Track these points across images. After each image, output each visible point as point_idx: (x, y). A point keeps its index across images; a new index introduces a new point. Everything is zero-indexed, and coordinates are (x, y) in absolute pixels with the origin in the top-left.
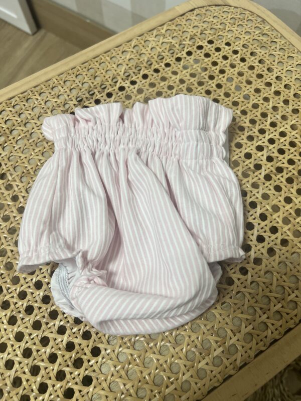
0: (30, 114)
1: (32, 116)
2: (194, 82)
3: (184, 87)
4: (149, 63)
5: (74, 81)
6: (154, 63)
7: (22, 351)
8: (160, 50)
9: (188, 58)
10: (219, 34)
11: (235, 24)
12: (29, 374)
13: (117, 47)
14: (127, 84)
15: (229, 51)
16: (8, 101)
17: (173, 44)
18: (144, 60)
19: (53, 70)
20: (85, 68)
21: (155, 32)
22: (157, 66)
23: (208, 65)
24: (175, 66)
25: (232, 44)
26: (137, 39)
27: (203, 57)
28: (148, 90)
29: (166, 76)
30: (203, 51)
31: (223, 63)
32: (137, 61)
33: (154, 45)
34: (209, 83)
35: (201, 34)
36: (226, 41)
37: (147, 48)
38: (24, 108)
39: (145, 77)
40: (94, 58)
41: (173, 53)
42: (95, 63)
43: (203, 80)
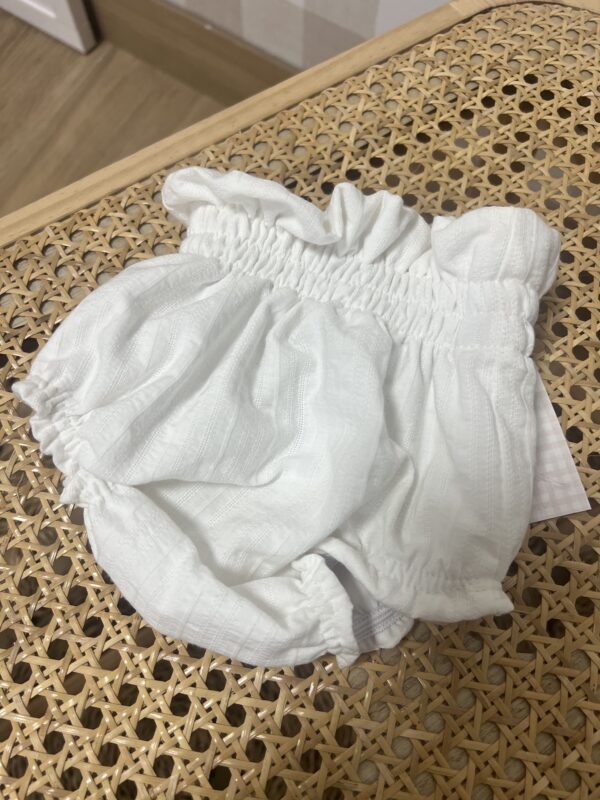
0: (162, 226)
1: (166, 229)
2: (503, 164)
3: (483, 173)
4: (406, 120)
5: (251, 156)
6: (417, 121)
7: (188, 736)
8: (428, 94)
9: (487, 111)
10: (547, 62)
11: (577, 43)
12: (208, 786)
13: (335, 85)
14: (363, 165)
15: (570, 99)
16: (112, 198)
17: (452, 80)
18: (395, 114)
19: (202, 132)
20: (272, 128)
21: (413, 55)
22: (423, 128)
23: (529, 126)
24: (461, 129)
25: (576, 85)
26: (377, 69)
27: (517, 110)
28: (408, 178)
29: (444, 149)
30: (516, 96)
31: (561, 125)
32: (380, 116)
33: (414, 82)
34: (535, 166)
35: (509, 61)
36: (564, 78)
37: (400, 89)
38: (147, 212)
39: (400, 150)
40: (289, 108)
41: (455, 100)
42: (293, 119)
43: (521, 160)
